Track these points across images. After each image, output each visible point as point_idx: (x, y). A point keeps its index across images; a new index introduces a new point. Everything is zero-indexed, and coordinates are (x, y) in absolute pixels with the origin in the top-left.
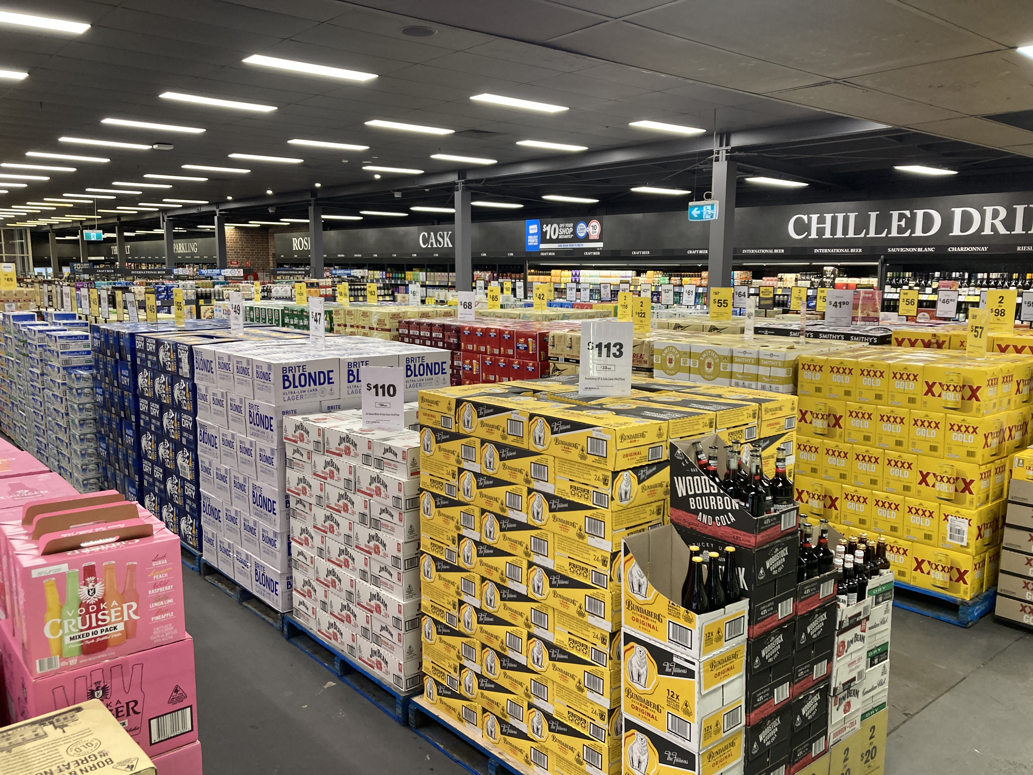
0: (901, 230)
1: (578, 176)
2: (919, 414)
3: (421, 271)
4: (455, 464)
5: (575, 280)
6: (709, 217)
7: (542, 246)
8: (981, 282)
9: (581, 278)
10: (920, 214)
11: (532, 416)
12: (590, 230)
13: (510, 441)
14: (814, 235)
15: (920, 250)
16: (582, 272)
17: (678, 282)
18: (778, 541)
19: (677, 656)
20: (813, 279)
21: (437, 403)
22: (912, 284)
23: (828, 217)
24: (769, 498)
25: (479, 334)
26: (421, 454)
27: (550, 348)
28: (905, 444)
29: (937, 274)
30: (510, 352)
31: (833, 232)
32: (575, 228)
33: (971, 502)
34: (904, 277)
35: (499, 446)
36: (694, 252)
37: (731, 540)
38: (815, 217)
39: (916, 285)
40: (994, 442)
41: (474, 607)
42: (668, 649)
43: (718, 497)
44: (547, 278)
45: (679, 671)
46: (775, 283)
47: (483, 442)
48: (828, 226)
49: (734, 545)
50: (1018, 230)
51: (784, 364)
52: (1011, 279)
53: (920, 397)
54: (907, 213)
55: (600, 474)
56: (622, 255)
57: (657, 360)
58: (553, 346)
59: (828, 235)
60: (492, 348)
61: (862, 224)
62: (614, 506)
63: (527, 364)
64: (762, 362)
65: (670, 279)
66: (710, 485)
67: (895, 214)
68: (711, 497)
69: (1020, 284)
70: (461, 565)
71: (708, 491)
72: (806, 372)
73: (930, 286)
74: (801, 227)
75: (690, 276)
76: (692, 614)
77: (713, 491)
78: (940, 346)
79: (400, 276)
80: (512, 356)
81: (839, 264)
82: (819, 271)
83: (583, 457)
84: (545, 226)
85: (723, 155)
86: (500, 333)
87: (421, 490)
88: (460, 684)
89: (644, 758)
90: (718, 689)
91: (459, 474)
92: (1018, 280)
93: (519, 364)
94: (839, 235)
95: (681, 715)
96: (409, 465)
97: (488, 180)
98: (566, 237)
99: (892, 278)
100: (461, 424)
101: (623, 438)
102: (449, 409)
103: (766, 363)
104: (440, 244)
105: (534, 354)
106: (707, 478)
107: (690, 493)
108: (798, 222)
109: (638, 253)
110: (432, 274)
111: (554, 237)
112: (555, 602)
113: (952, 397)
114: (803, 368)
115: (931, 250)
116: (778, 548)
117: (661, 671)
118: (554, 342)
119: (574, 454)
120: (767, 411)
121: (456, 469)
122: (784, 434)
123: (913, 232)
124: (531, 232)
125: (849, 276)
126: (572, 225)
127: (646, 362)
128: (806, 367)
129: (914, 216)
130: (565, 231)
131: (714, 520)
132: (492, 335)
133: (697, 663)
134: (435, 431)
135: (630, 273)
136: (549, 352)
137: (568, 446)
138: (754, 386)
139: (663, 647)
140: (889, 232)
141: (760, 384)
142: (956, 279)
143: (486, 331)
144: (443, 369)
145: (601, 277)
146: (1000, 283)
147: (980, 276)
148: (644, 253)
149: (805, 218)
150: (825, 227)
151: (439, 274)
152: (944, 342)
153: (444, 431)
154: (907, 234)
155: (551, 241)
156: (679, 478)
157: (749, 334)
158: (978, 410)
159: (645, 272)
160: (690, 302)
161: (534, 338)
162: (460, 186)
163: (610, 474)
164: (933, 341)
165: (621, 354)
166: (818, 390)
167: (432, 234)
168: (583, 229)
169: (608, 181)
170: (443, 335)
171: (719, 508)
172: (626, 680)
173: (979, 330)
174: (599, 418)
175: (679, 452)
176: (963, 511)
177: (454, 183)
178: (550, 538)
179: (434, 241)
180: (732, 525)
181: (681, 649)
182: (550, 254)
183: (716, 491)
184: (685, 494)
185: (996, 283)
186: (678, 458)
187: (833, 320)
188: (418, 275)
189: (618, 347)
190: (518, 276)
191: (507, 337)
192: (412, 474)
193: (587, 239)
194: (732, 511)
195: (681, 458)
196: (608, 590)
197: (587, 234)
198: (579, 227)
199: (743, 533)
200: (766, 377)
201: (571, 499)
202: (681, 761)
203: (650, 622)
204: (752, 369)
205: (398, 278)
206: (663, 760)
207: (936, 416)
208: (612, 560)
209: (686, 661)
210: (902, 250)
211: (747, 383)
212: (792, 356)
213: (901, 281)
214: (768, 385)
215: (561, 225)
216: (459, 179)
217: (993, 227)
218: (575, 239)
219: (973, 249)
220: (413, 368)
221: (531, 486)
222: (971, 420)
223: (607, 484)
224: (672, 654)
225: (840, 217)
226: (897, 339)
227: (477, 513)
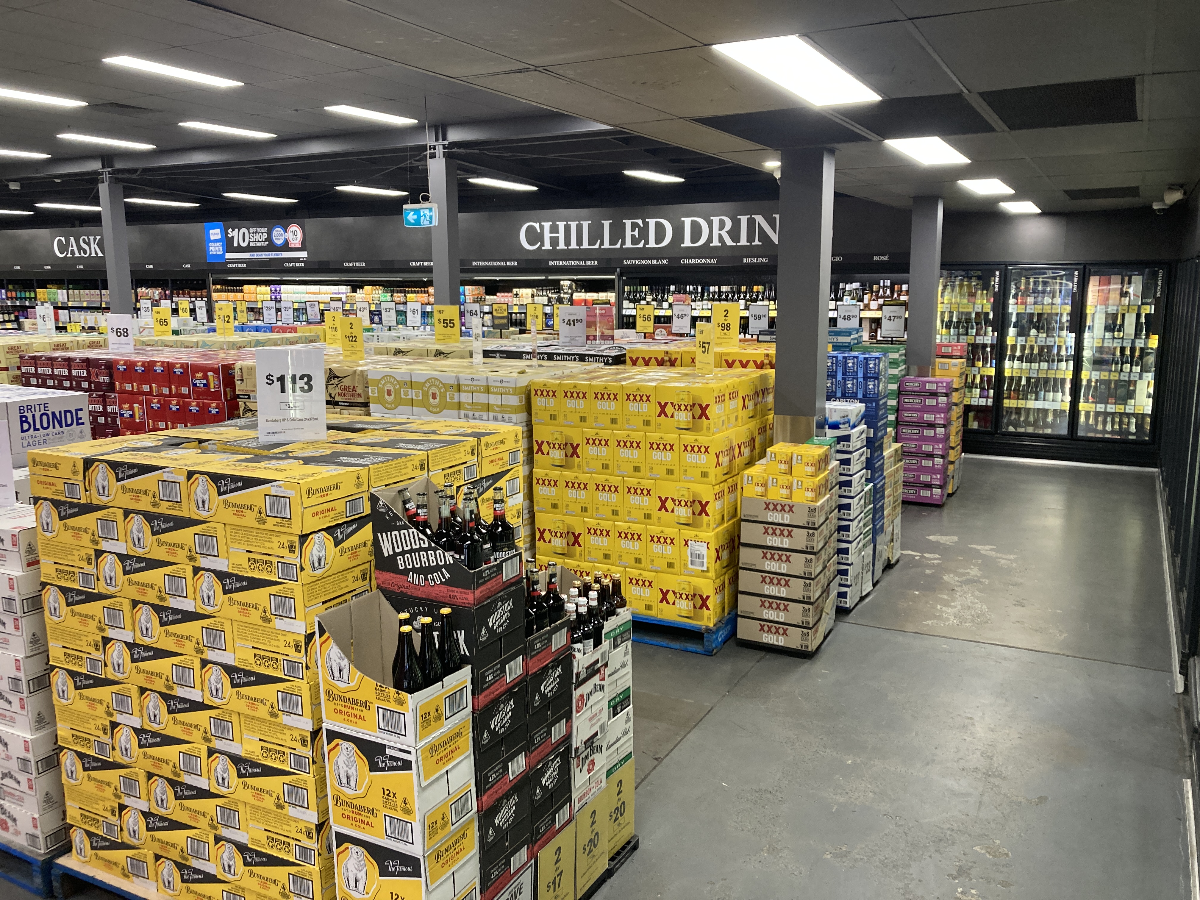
0: (634, 241)
1: (269, 169)
2: (654, 436)
3: (58, 289)
4: (91, 545)
5: (276, 298)
6: (428, 223)
7: (229, 256)
8: (714, 296)
9: (283, 296)
10: (652, 222)
11: (190, 474)
12: (289, 236)
13: (164, 509)
14: (547, 246)
15: (654, 262)
16: (284, 288)
17: (402, 299)
18: (500, 595)
19: (391, 747)
20: (550, 295)
21: (56, 466)
22: (649, 298)
23: (561, 225)
24: (488, 546)
25: (140, 369)
26: (39, 536)
27: (238, 383)
28: (643, 469)
29: (672, 288)
30: (185, 390)
31: (568, 242)
32: (269, 233)
33: (708, 525)
34: (641, 292)
35: (149, 517)
36: (418, 264)
37: (446, 600)
38: (547, 225)
39: (653, 300)
40: (724, 460)
41: (133, 728)
42: (379, 741)
43: (429, 552)
44: (239, 295)
45: (394, 764)
46: (510, 299)
47: (127, 513)
48: (561, 235)
49: (450, 605)
50: (743, 241)
51: (515, 391)
52: (739, 292)
53: (654, 419)
54: (640, 222)
55: (284, 539)
56: (332, 267)
57: (373, 393)
58: (242, 380)
59: (562, 246)
60: (159, 386)
61: (596, 235)
62: (305, 577)
63: (209, 405)
64: (492, 390)
65: (392, 296)
66: (420, 539)
67: (628, 223)
68: (421, 553)
69: (748, 297)
70: (110, 676)
71: (418, 546)
72: (539, 399)
73: (667, 301)
74: (534, 237)
75: (415, 292)
76: (404, 695)
77: (423, 546)
78: (672, 364)
79: (28, 295)
80: (188, 396)
81: (575, 278)
82: (556, 286)
83: (261, 521)
84: (230, 230)
85: (440, 151)
86: (169, 367)
87: (44, 585)
88: (121, 830)
89: (361, 875)
90: (441, 776)
91: (97, 557)
92: (746, 292)
93: (197, 405)
94: (574, 245)
95: (400, 815)
96: (22, 552)
97: (145, 170)
98: (260, 244)
99: (629, 293)
100: (94, 491)
101: (310, 492)
102: (75, 473)
103: (496, 390)
104: (85, 253)
105: (218, 393)
106: (415, 531)
107: (397, 551)
108: (530, 229)
109: (351, 264)
110: (76, 292)
111: (244, 245)
112: (240, 706)
113: (683, 417)
114: (536, 394)
115: (665, 262)
116: (502, 601)
117: (374, 767)
118: (242, 376)
119: (250, 519)
120: (487, 446)
121: (92, 552)
122: (509, 471)
123: (647, 242)
124: (212, 238)
125: (586, 291)
126: (265, 230)
127: (360, 395)
128: (539, 393)
129: (646, 225)
130: (257, 237)
131: (426, 579)
132: (159, 369)
133: (413, 751)
134: (57, 504)
135: (343, 288)
136: (237, 389)
137: (240, 509)
138: (485, 418)
139: (373, 739)
140: (623, 243)
141: (491, 414)
142: (690, 293)
143: (149, 366)
144: (78, 419)
145: (308, 293)
146: (730, 296)
147: (712, 289)
148: (358, 264)
149: (537, 226)
150: (558, 237)
151: (87, 291)
152: (676, 359)
153: (70, 503)
154: (641, 245)
155: (240, 249)
156: (384, 534)
157: (478, 358)
158: (709, 428)
159: (362, 287)
160: (415, 322)
161: (215, 371)
162: (106, 176)
163: (297, 539)
164: (666, 358)
165: (310, 388)
166: (553, 417)
167: (72, 239)
168: (281, 235)
169: (306, 177)
170: (89, 373)
171: (432, 564)
172: (333, 786)
173: (707, 346)
174: (280, 470)
175: (381, 503)
176: (703, 535)
177: (96, 173)
178: (227, 627)
179: (75, 248)
180: (448, 583)
181: (394, 737)
182: (240, 265)
183: (427, 545)
184: (391, 553)
185: (727, 296)
186: (381, 510)
187: (568, 339)
188: (54, 293)
189: (306, 379)
190: (199, 293)
191: (178, 371)
192: (29, 565)
193: (286, 247)
194: (446, 566)
195: (384, 511)
196: (305, 681)
197: (286, 242)
198: (274, 232)
199: (460, 590)
200: (497, 406)
201: (250, 575)
202: (405, 869)
203: (355, 712)
204: (482, 398)
205: (26, 299)
206: (384, 872)
207: (671, 438)
208: (307, 644)
209: (401, 750)
210: (637, 262)
211: (477, 414)
212: (523, 381)
213: (638, 295)
214: (500, 416)
215: (252, 230)
216: (103, 167)
217: (721, 238)
218: (271, 247)
219: (704, 261)
220: (30, 420)
221: (197, 564)
222: (703, 440)
223: (294, 552)
224: (384, 746)
225: (573, 225)
226: (631, 358)
227: (126, 606)
